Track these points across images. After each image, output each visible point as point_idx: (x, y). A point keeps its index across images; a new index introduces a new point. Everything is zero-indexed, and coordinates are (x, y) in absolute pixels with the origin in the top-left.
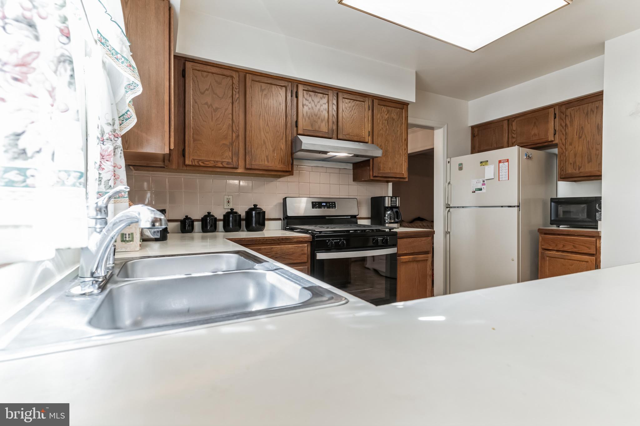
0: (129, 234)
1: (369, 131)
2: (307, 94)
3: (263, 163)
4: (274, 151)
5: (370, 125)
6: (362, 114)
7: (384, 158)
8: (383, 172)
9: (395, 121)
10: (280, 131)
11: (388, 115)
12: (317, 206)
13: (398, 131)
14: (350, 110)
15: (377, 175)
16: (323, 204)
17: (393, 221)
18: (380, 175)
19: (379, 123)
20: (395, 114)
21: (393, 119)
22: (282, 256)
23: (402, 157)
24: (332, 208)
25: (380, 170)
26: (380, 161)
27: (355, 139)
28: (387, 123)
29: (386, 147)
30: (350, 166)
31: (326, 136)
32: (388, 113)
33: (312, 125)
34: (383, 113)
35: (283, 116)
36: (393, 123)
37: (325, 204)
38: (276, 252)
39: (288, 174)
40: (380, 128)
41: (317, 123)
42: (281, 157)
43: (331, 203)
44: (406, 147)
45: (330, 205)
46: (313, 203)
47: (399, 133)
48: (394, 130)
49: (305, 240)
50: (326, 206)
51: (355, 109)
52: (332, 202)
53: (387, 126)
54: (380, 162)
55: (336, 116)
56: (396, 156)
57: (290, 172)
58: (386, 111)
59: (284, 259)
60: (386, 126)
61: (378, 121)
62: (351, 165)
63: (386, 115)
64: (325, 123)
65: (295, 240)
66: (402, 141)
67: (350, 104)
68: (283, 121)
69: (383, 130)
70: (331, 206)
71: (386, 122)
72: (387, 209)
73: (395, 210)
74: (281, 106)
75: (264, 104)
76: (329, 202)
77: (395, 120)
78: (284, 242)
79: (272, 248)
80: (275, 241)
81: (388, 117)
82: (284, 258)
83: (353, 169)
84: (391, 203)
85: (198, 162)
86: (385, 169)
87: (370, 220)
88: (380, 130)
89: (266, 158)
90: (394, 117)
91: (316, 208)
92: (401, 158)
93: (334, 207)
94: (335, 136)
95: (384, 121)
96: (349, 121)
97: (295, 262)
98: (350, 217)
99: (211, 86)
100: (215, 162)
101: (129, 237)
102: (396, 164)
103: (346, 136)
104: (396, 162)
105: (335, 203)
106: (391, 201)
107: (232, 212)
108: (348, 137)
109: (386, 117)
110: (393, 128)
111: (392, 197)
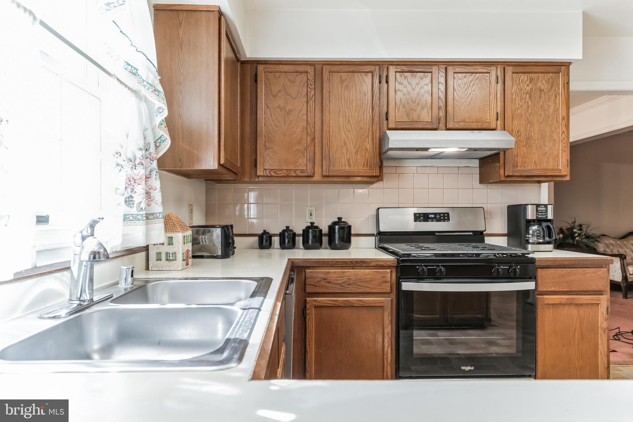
0: (172, 253)
1: (497, 113)
2: (401, 76)
3: (344, 168)
4: (357, 152)
5: (499, 104)
6: (485, 90)
7: (524, 149)
8: (523, 168)
9: (544, 92)
10: (365, 128)
11: (530, 86)
12: (422, 218)
13: (549, 106)
14: (465, 88)
15: (511, 174)
16: (430, 216)
17: (541, 241)
18: (517, 174)
19: (515, 99)
20: (544, 82)
21: (541, 90)
22: (357, 283)
23: (557, 145)
24: (444, 221)
25: (517, 167)
26: (518, 153)
27: (474, 126)
28: (530, 97)
29: (528, 132)
30: (476, 163)
31: (430, 127)
32: (531, 82)
33: (408, 115)
34: (521, 84)
35: (368, 109)
36: (540, 97)
37: (433, 216)
38: (349, 278)
39: (375, 179)
40: (517, 106)
41: (416, 112)
42: (366, 160)
43: (442, 215)
44: (564, 129)
46: (415, 214)
47: (551, 110)
48: (541, 106)
49: (387, 264)
50: (435, 218)
51: (473, 85)
52: (444, 214)
53: (529, 101)
54: (517, 156)
55: (444, 99)
56: (547, 144)
57: (378, 178)
58: (527, 80)
59: (358, 287)
60: (528, 102)
61: (514, 96)
62: (478, 161)
63: (528, 85)
64: (427, 110)
65: (374, 264)
66: (557, 121)
67: (465, 80)
68: (368, 115)
69: (522, 108)
70: (442, 218)
71: (528, 95)
72: (529, 223)
73: (544, 224)
74: (366, 97)
75: (344, 97)
76: (440, 214)
77: (545, 90)
78: (358, 265)
79: (344, 272)
80: (348, 264)
81: (531, 89)
82: (360, 286)
83: (480, 167)
84: (536, 214)
85: (270, 172)
86: (526, 165)
87: (506, 238)
88: (517, 109)
89: (347, 162)
90: (542, 87)
91: (420, 221)
92: (555, 147)
93: (446, 219)
94: (442, 125)
95: (524, 96)
96: (464, 102)
97: (374, 291)
98: (471, 234)
99: (283, 87)
100: (288, 170)
101: (172, 257)
102: (547, 155)
103: (460, 123)
104: (546, 153)
105: (448, 214)
106: (537, 211)
107: (312, 226)
108: (462, 125)
109: (528, 88)
110: (541, 104)
111: (538, 206)
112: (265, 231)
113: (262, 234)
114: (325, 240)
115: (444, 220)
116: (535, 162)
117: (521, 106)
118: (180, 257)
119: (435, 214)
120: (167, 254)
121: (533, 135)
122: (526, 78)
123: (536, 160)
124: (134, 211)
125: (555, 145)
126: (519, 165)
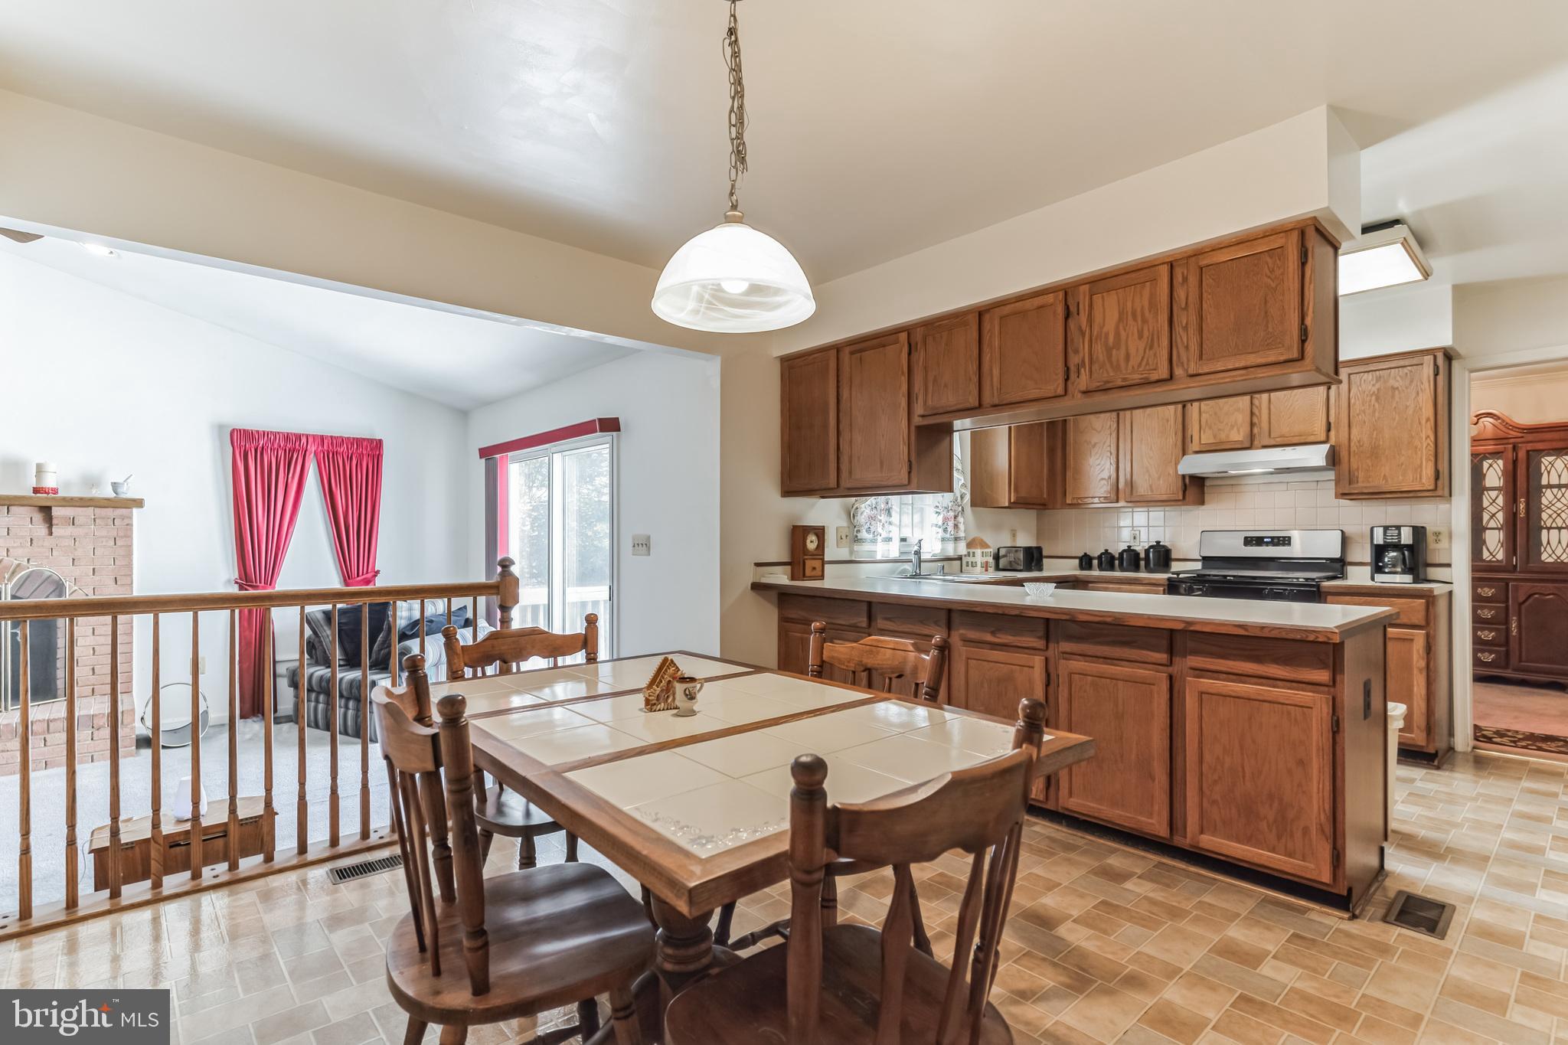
1: (1322, 424)
3: (1148, 495)
4: (1159, 478)
5: (1332, 411)
8: (1365, 484)
9: (1399, 391)
10: (1167, 454)
11: (1378, 386)
12: (1254, 542)
13: (1407, 407)
15: (1347, 492)
16: (1265, 540)
17: (1398, 570)
18: (1356, 492)
19: (1354, 404)
20: (1399, 378)
21: (1394, 389)
23: (1419, 453)
25: (1358, 482)
26: (1359, 466)
28: (1377, 399)
29: (1374, 441)
31: (1239, 446)
32: (1377, 381)
33: (1215, 437)
34: (1363, 386)
35: (1171, 434)
36: (1393, 397)
37: (1269, 540)
40: (1358, 411)
42: (1170, 484)
43: (1281, 539)
44: (1430, 433)
45: (1279, 540)
46: (1246, 538)
47: (1409, 411)
48: (1395, 408)
49: (1159, 582)
50: (1271, 542)
52: (1284, 537)
53: (1377, 405)
54: (1358, 469)
56: (1403, 452)
57: (1183, 502)
58: (1372, 380)
60: (1374, 406)
61: (1352, 401)
64: (1237, 428)
65: (1147, 582)
66: (1420, 423)
69: (1365, 413)
70: (1281, 542)
71: (1374, 398)
75: (1147, 426)
76: (1278, 537)
77: (1400, 388)
81: (1378, 390)
84: (1384, 538)
85: (1077, 500)
86: (1370, 480)
88: (1358, 415)
89: (1149, 488)
90: (1396, 385)
91: (1251, 546)
93: (1287, 544)
95: (1367, 399)
96: (1283, 416)
98: (1324, 561)
102: (1403, 466)
103: (1278, 439)
104: (1402, 464)
105: (1290, 538)
106: (1385, 534)
107: (1129, 550)
108: (1279, 441)
109: (1375, 389)
110: (1394, 405)
111: (1386, 528)
112: (1085, 554)
113: (1083, 556)
114: (1142, 563)
115: (1284, 545)
116: (1385, 476)
117: (1364, 412)
118: (979, 565)
119: (1272, 538)
120: (972, 562)
121: (1381, 443)
122: (1370, 377)
123: (1387, 474)
124: (948, 536)
125: (1416, 453)
126: (1360, 480)
